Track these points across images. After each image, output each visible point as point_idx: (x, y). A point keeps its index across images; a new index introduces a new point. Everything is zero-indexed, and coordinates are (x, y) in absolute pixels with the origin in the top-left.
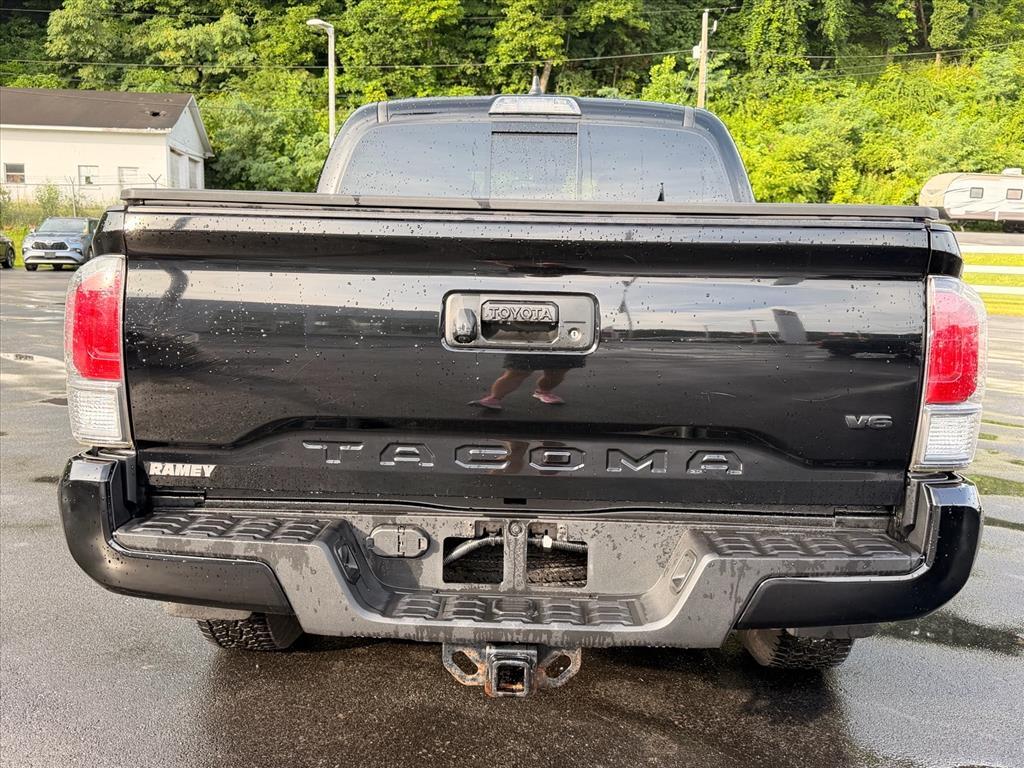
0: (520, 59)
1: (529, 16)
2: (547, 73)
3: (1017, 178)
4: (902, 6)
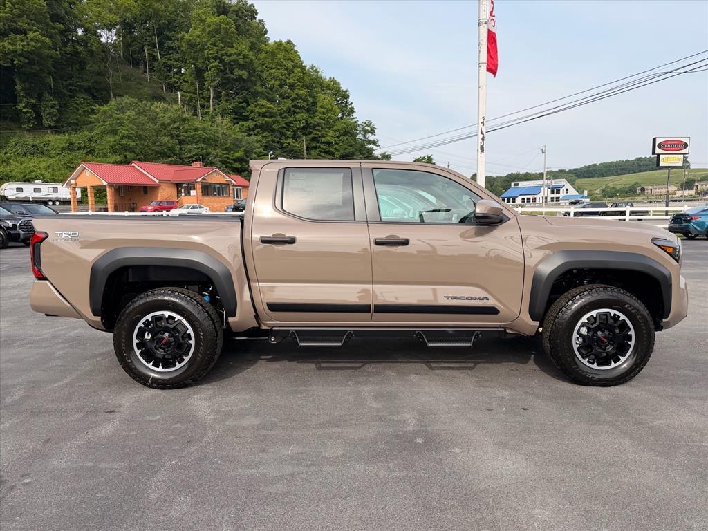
3: (38, 184)
4: (25, 107)
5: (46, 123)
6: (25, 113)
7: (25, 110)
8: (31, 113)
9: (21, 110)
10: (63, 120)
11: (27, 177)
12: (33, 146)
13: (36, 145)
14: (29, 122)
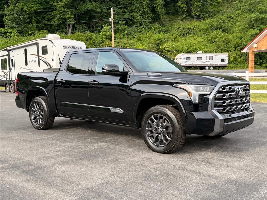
0: (61, 22)
1: (63, 9)
2: (71, 26)
3: (200, 54)
4: (182, 4)
5: (194, 13)
6: (182, 8)
7: (182, 6)
8: (185, 7)
9: (180, 6)
10: (204, 10)
11: (189, 50)
12: (188, 29)
13: (190, 28)
14: (184, 14)
